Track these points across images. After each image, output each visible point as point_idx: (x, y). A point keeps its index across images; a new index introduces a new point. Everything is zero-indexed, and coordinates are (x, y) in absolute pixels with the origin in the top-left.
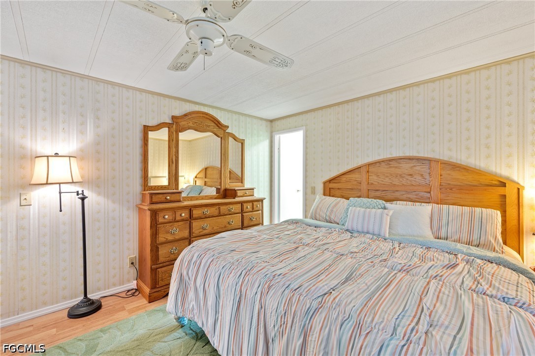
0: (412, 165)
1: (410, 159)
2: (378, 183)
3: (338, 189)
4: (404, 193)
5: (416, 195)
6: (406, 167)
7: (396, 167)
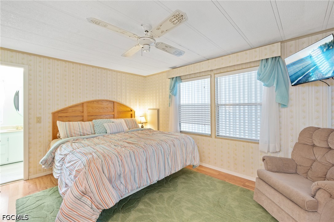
0: (108, 103)
1: (107, 101)
2: (93, 112)
3: (66, 117)
4: (104, 116)
5: (109, 116)
6: (105, 104)
7: (101, 104)
